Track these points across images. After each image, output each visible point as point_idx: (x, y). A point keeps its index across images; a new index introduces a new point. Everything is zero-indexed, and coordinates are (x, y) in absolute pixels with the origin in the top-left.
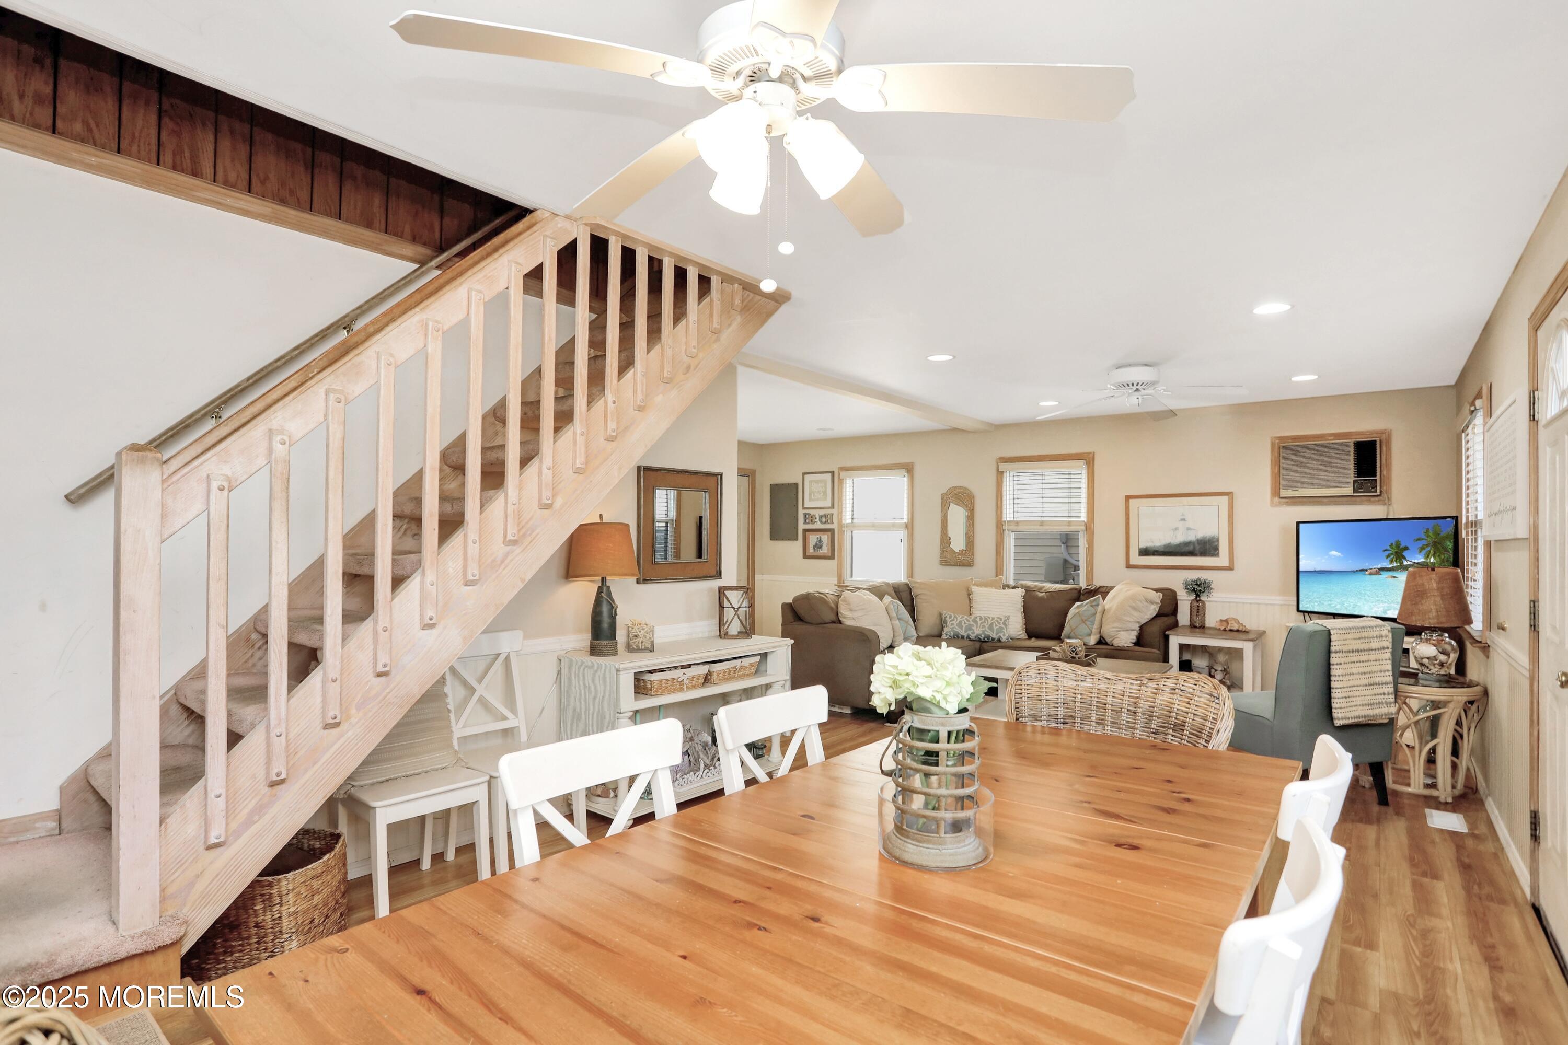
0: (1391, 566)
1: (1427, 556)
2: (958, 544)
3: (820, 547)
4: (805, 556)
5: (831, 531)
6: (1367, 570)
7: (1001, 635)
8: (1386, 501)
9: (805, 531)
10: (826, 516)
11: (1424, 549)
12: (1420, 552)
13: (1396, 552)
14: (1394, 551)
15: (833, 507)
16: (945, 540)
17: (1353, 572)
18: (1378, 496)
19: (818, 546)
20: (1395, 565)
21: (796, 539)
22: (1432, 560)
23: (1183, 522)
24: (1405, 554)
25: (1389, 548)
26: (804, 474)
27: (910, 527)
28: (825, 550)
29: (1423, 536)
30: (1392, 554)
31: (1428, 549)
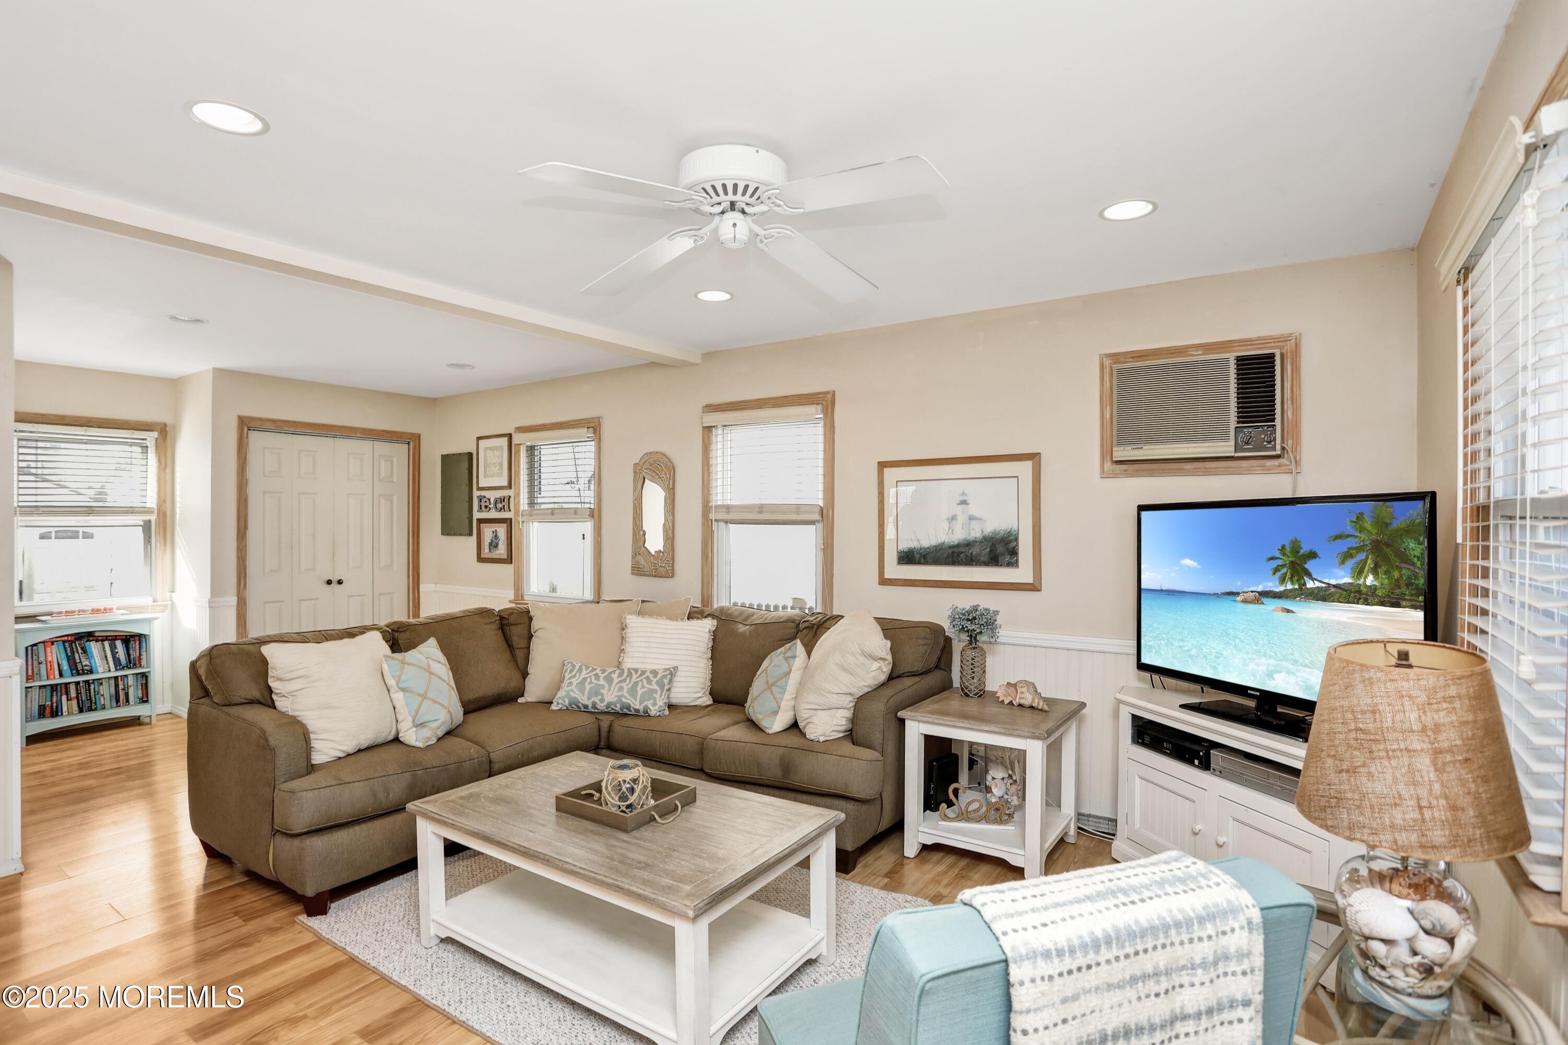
0: (1282, 588)
1: (1359, 572)
2: (655, 542)
3: (496, 546)
4: (480, 559)
5: (508, 522)
6: (1238, 594)
7: (649, 704)
8: (1293, 467)
9: (480, 521)
10: (502, 500)
11: (1352, 556)
12: (1343, 562)
13: (1292, 563)
14: (1286, 560)
15: (510, 486)
16: (639, 534)
17: (1216, 595)
18: (1278, 457)
19: (494, 545)
20: (1289, 586)
21: (471, 534)
22: (1370, 580)
23: (963, 506)
24: (1310, 565)
25: (1278, 554)
26: (479, 438)
27: (596, 514)
28: (502, 551)
29: (1349, 529)
30: (1283, 566)
31: (1362, 556)
